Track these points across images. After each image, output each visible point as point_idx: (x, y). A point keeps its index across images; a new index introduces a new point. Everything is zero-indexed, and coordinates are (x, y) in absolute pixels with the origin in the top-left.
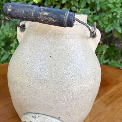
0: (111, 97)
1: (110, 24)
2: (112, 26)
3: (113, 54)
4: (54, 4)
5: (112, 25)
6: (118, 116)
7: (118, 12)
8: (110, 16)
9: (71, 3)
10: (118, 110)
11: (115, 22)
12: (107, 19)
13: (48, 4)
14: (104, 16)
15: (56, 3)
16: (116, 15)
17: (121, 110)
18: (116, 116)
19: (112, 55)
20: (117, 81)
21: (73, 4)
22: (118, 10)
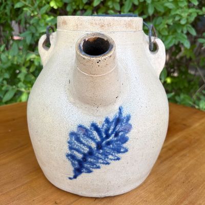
0: (170, 149)
1: (172, 35)
2: (175, 38)
3: (186, 85)
4: (81, 7)
5: (174, 36)
6: (178, 178)
7: (183, 15)
8: (170, 22)
9: (109, 6)
10: (180, 168)
11: (179, 31)
12: (166, 26)
13: (72, 8)
14: (161, 23)
15: (86, 7)
16: (180, 20)
17: (183, 169)
18: (174, 177)
19: (185, 87)
20: (184, 125)
21: (111, 7)
22: (182, 12)
